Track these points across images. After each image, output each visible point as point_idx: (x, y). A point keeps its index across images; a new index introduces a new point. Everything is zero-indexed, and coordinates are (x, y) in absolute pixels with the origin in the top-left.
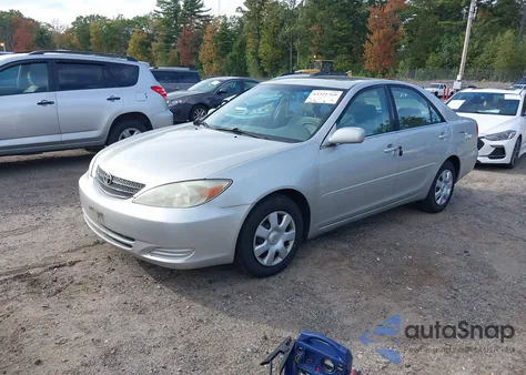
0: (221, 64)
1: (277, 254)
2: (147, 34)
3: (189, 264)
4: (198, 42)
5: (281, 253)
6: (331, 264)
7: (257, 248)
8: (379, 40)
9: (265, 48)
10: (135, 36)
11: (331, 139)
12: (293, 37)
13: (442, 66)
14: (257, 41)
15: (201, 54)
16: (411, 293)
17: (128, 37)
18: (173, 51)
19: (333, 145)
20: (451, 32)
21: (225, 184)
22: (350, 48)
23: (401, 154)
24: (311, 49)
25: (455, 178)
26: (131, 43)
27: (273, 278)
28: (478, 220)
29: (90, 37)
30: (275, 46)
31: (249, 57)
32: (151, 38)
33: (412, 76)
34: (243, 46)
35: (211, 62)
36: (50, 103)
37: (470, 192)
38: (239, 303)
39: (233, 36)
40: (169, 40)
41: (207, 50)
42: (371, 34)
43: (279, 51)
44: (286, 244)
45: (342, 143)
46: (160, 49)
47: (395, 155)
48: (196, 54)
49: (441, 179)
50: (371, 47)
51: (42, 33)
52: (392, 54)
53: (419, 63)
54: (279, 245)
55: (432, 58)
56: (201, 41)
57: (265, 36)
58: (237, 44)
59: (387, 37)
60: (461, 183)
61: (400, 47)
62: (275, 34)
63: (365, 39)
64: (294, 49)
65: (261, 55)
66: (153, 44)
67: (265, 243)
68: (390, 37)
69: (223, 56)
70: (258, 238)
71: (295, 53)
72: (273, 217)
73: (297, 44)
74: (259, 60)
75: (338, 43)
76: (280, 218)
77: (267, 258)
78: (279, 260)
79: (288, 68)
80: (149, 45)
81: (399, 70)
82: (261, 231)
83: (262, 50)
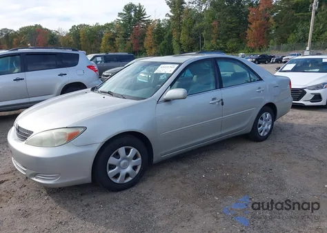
0: (157, 49)
1: (127, 175)
2: (113, 33)
3: (57, 184)
4: (143, 36)
5: (130, 174)
6: (170, 180)
7: (110, 172)
8: (256, 28)
9: (184, 38)
10: (106, 35)
11: (165, 96)
12: (202, 30)
13: (299, 41)
14: (179, 33)
15: (145, 44)
16: (216, 202)
17: (102, 35)
18: (128, 42)
19: (167, 101)
20: (304, 20)
21: (81, 130)
22: (238, 34)
23: (222, 104)
24: (213, 36)
25: (274, 117)
26: (103, 38)
27: (125, 192)
28: (289, 146)
29: (80, 37)
30: (190, 35)
31: (174, 43)
32: (115, 35)
33: (279, 49)
34: (170, 37)
35: (151, 48)
36: (21, 79)
37: (292, 125)
38: (93, 210)
39: (164, 31)
40: (126, 36)
41: (149, 41)
42: (251, 24)
43: (194, 38)
44: (135, 168)
45: (174, 99)
46: (121, 42)
47: (218, 104)
48: (142, 43)
49: (262, 119)
50: (251, 33)
51: (52, 37)
52: (265, 36)
53: (283, 40)
54: (129, 169)
55: (292, 37)
56: (145, 35)
57: (184, 30)
58: (166, 36)
59: (261, 25)
60: (280, 120)
61: (271, 31)
62: (190, 29)
63: (247, 27)
64: (202, 37)
65: (182, 42)
66: (116, 39)
67: (116, 168)
68: (264, 25)
69: (159, 44)
70: (110, 165)
71: (203, 39)
72: (122, 151)
73: (204, 33)
74: (180, 44)
75: (229, 31)
76: (127, 151)
77: (119, 178)
78: (130, 179)
79: (199, 49)
80: (113, 40)
81: (270, 46)
82: (112, 160)
83: (182, 39)
